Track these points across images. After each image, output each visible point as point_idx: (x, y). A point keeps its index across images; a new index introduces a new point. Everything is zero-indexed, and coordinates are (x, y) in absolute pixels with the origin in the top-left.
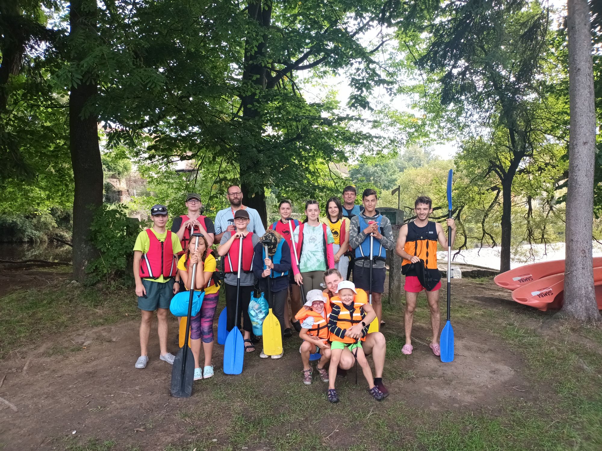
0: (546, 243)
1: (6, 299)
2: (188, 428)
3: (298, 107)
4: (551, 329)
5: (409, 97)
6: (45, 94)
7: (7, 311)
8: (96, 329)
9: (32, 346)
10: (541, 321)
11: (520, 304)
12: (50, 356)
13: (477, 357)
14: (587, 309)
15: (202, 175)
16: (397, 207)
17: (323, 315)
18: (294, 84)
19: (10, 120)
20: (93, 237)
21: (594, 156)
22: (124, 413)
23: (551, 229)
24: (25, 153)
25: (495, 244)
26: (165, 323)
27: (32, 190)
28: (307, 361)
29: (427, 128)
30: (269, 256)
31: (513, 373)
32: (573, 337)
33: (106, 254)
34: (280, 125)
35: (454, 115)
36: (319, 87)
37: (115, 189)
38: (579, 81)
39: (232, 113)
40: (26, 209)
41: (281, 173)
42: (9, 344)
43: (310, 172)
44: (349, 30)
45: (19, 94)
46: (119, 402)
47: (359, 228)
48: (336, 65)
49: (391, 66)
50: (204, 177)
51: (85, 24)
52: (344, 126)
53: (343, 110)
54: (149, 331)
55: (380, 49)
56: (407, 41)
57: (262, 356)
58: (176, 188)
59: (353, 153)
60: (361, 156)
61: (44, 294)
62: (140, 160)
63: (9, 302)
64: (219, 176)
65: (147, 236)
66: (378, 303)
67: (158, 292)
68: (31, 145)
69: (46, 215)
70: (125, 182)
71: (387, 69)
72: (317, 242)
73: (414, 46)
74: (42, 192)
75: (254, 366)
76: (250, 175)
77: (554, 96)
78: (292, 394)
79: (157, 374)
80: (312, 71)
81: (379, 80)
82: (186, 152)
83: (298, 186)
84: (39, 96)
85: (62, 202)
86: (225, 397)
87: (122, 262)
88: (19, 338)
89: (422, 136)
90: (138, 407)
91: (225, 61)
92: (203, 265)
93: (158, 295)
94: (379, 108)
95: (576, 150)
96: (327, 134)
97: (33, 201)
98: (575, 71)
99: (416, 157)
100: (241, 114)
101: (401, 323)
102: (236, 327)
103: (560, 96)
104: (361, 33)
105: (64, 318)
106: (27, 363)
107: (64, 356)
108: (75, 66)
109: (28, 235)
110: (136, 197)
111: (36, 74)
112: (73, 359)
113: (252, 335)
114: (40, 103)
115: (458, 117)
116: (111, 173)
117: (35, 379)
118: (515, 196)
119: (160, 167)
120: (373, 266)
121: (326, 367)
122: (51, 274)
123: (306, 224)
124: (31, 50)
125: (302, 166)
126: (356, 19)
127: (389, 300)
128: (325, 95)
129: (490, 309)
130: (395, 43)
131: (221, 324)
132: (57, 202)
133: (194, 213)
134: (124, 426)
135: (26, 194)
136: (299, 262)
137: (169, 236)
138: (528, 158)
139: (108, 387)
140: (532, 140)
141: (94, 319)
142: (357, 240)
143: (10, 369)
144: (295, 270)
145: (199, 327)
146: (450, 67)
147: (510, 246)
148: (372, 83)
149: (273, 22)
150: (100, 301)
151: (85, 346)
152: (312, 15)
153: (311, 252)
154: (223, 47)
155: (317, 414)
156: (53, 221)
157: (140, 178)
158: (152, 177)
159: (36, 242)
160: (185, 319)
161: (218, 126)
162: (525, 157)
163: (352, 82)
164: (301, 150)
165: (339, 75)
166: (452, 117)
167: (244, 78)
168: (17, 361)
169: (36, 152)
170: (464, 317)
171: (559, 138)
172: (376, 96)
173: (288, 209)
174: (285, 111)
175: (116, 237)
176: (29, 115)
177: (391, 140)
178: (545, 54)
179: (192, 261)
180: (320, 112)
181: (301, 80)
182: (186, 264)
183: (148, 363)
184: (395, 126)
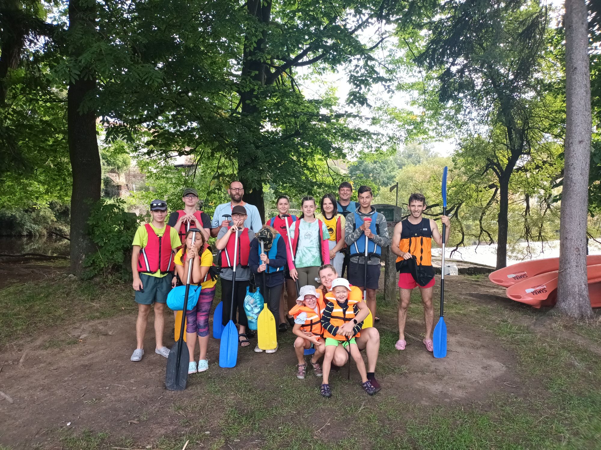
0: (543, 241)
1: (4, 293)
2: (181, 421)
3: (297, 103)
4: (544, 326)
5: (408, 94)
6: (43, 88)
7: (4, 304)
8: (92, 323)
9: (29, 339)
10: (535, 317)
11: (514, 301)
12: (46, 348)
13: (470, 353)
14: (580, 307)
15: (200, 171)
16: (394, 204)
17: (316, 310)
18: (293, 80)
19: (9, 114)
20: (91, 231)
21: (589, 155)
22: (118, 405)
23: (549, 227)
24: (24, 147)
25: (492, 242)
26: (162, 317)
27: (31, 184)
28: (302, 356)
29: (426, 125)
30: (265, 252)
31: (504, 369)
32: (566, 334)
33: (104, 248)
34: (278, 121)
35: (453, 112)
36: (318, 83)
37: (114, 184)
38: (576, 80)
39: (231, 109)
40: (25, 203)
41: (279, 169)
42: (6, 336)
43: (308, 169)
44: (348, 26)
45: (18, 88)
46: (114, 394)
47: (354, 225)
48: (335, 62)
49: (390, 63)
50: (203, 172)
51: (83, 20)
52: (343, 123)
53: (342, 106)
54: (145, 326)
55: (380, 45)
56: (406, 38)
57: (257, 350)
58: (175, 183)
59: (352, 149)
60: (360, 153)
61: (41, 287)
62: (138, 155)
63: (7, 295)
64: (217, 171)
65: (146, 231)
66: (373, 299)
67: (155, 286)
68: (30, 139)
69: (45, 208)
70: (124, 177)
71: (387, 65)
72: (312, 238)
73: (414, 43)
74: (41, 186)
75: (248, 360)
76: (248, 171)
77: (551, 95)
78: (285, 388)
79: (152, 367)
80: (312, 67)
81: (377, 77)
82: (184, 147)
83: (295, 182)
84: (38, 90)
85: (60, 196)
86: (219, 390)
87: (119, 257)
88: (16, 331)
89: (421, 133)
90: (133, 400)
91: (225, 57)
92: (200, 260)
93: (155, 289)
94: (379, 104)
95: (572, 149)
96: (325, 130)
97: (31, 195)
98: (572, 70)
99: (415, 154)
100: (240, 110)
101: (395, 319)
102: (231, 322)
103: (558, 94)
104: (360, 30)
105: (61, 312)
106: (24, 356)
107: (60, 349)
108: (73, 61)
109: (27, 229)
110: (135, 191)
111: (35, 68)
112: (69, 351)
113: (247, 329)
114: (39, 98)
115: (456, 115)
116: (111, 167)
117: (31, 372)
118: (513, 194)
119: (159, 161)
120: (368, 262)
121: (320, 361)
122: (49, 267)
123: (302, 220)
124: (30, 45)
125: (300, 162)
126: (355, 16)
127: (384, 296)
128: (325, 91)
129: (485, 306)
130: (395, 40)
131: (216, 319)
132: (56, 196)
133: (190, 208)
134: (118, 418)
135: (24, 188)
136: (295, 258)
137: (167, 232)
138: (526, 156)
139: (103, 379)
140: (530, 138)
141: (91, 312)
142: (353, 236)
143: (7, 361)
144: (291, 265)
145: (195, 321)
146: (450, 64)
147: (506, 243)
148: (371, 80)
149: (273, 17)
150: (97, 295)
151: (81, 339)
152: (312, 11)
153: (307, 248)
154: (222, 42)
155: (309, 408)
156: (53, 215)
157: (139, 172)
158: (150, 172)
159: (35, 236)
160: (181, 313)
161: (216, 121)
162: (522, 155)
163: (350, 78)
164: (299, 147)
165: (338, 72)
166: (451, 114)
167: (243, 74)
168: (13, 353)
169: (35, 146)
170: (459, 313)
171: (556, 136)
172: (375, 93)
173: (286, 204)
174: (283, 107)
175: (114, 232)
176: (28, 109)
177: (390, 137)
178: (543, 52)
179: (189, 255)
180: (319, 108)
181: (300, 76)
182: (183, 258)
183: (143, 357)
184: (394, 123)
